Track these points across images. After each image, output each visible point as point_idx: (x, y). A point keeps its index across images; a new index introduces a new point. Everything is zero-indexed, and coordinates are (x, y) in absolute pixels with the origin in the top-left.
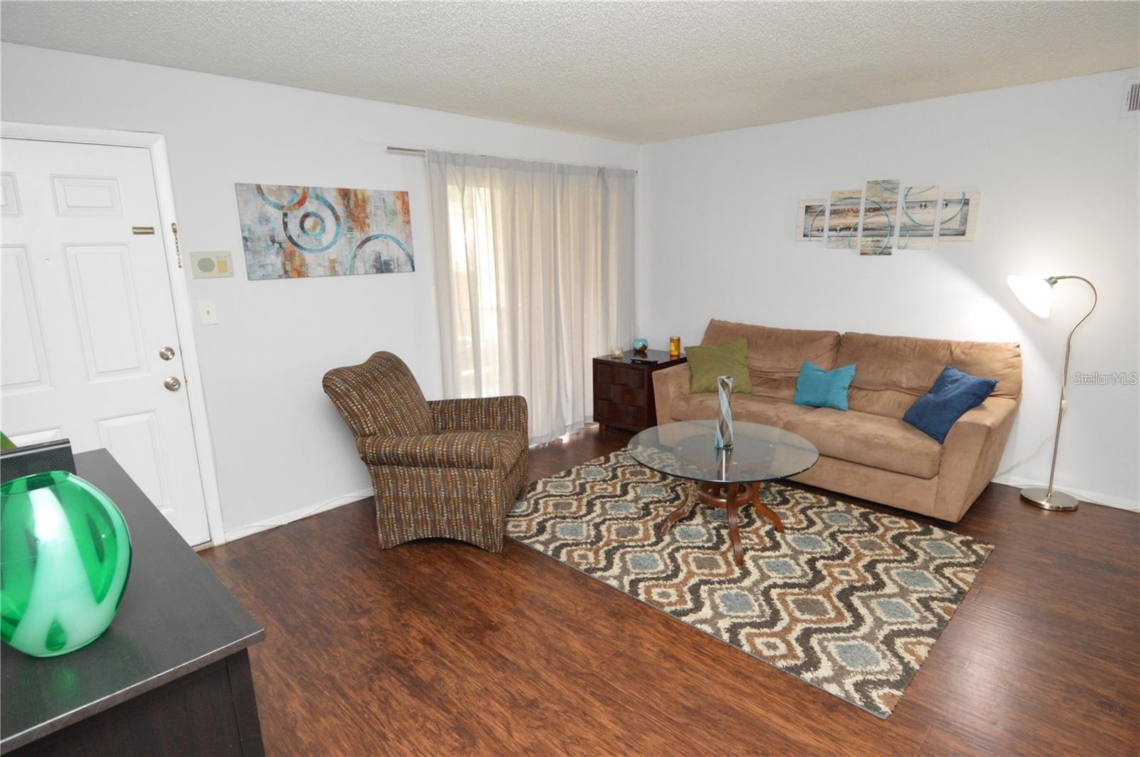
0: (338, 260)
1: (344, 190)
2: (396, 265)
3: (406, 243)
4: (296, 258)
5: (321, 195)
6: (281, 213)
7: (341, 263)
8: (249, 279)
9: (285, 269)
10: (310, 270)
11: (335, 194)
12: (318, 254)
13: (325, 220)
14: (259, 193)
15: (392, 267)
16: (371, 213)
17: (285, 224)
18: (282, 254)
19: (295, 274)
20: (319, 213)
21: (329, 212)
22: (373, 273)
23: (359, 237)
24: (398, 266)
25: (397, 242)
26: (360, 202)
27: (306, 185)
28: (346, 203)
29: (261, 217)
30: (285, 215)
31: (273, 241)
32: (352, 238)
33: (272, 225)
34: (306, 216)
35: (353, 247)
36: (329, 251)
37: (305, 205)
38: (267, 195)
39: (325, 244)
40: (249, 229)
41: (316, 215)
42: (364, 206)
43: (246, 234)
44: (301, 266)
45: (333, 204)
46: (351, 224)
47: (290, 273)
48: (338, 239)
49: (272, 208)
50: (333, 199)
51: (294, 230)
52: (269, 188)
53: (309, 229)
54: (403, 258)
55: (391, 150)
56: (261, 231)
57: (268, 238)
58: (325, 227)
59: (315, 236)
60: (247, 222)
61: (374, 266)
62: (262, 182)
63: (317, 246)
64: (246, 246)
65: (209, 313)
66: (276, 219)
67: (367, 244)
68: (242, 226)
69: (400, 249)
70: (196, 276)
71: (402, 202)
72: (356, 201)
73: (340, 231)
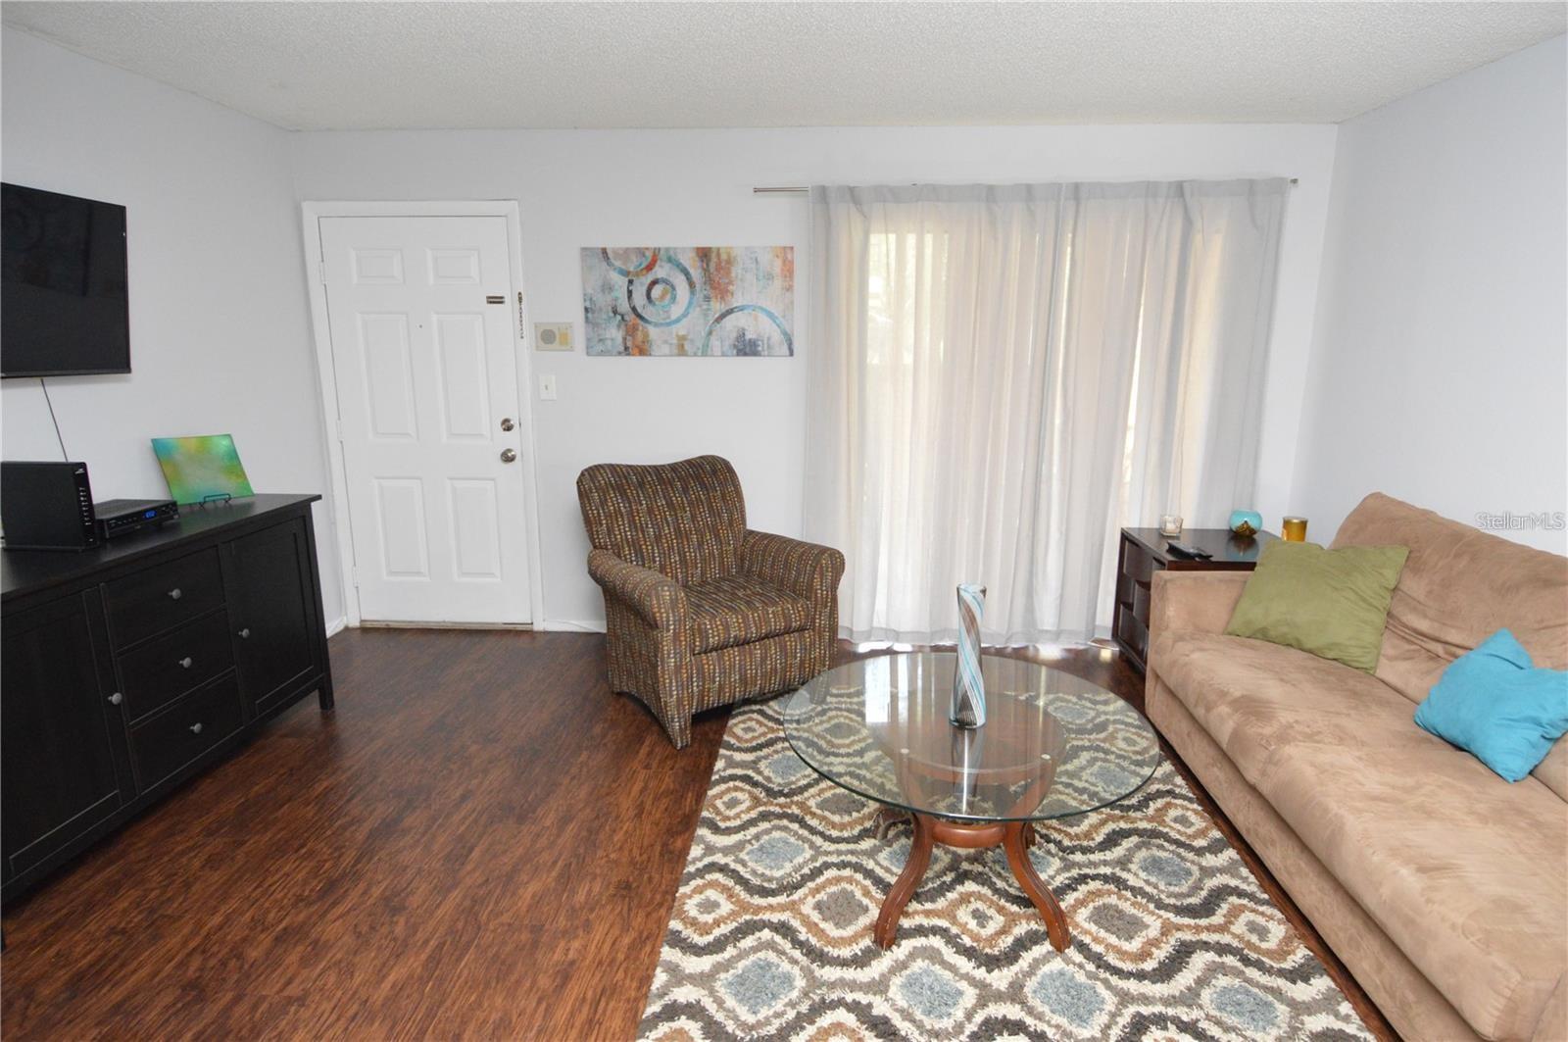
0: (690, 337)
1: (703, 249)
2: (766, 346)
3: (784, 317)
4: (639, 333)
5: (673, 256)
6: (627, 279)
7: (692, 341)
8: (588, 354)
9: (625, 344)
10: (654, 347)
11: (693, 254)
12: (665, 328)
13: (677, 289)
14: (604, 257)
15: (760, 349)
16: (737, 277)
17: (630, 293)
18: (623, 326)
19: (636, 351)
20: (671, 279)
21: (683, 277)
22: (733, 356)
23: (718, 308)
24: (769, 347)
25: (771, 315)
26: (723, 264)
27: (656, 246)
28: (705, 265)
29: (603, 286)
30: (631, 282)
31: (615, 312)
32: (708, 309)
33: (615, 294)
34: (654, 283)
35: (709, 321)
36: (679, 325)
37: (654, 271)
38: (612, 261)
39: (674, 317)
40: (591, 299)
41: (666, 282)
42: (729, 269)
43: (588, 305)
44: (644, 342)
45: (688, 267)
46: (711, 293)
47: (630, 350)
48: (691, 310)
49: (617, 275)
50: (689, 261)
51: (639, 299)
52: (615, 252)
53: (657, 299)
54: (777, 337)
55: (758, 193)
56: (603, 301)
57: (610, 308)
58: (675, 298)
59: (663, 307)
60: (590, 291)
61: (735, 346)
62: (610, 244)
63: (664, 319)
64: (587, 318)
65: (546, 388)
66: (621, 287)
67: (728, 318)
68: (585, 295)
69: (774, 325)
70: (538, 348)
71: (784, 261)
72: (719, 263)
73: (695, 300)
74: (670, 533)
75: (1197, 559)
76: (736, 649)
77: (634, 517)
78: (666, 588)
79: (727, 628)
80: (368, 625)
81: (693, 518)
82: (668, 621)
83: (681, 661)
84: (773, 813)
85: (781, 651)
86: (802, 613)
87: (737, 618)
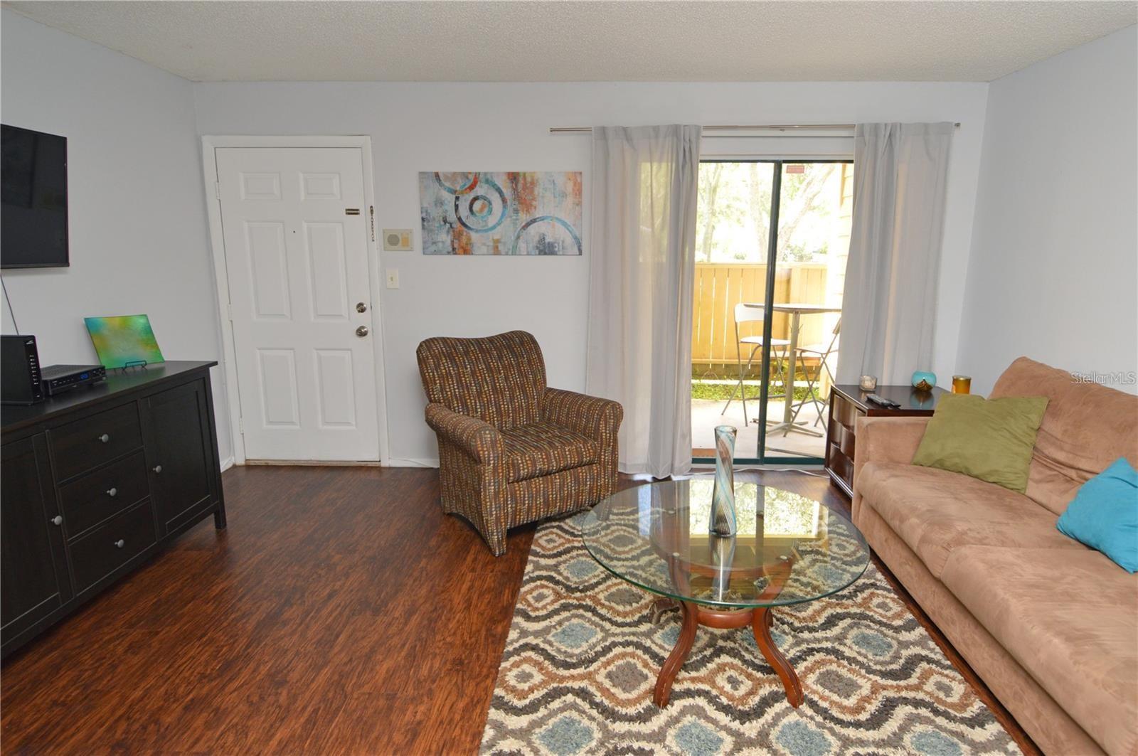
0: (503, 240)
1: (513, 173)
2: (561, 248)
3: (574, 225)
4: (464, 237)
5: (490, 179)
6: (454, 196)
8: (424, 253)
9: (453, 246)
10: (475, 248)
11: (505, 177)
12: (484, 234)
13: (493, 203)
14: (437, 179)
15: (556, 249)
16: (539, 194)
17: (457, 206)
18: (451, 233)
19: (461, 251)
20: (487, 196)
21: (497, 195)
22: (536, 255)
23: (524, 218)
24: (563, 248)
25: (564, 224)
26: (528, 185)
27: (477, 171)
28: (514, 186)
29: (436, 201)
30: (457, 198)
31: (445, 221)
32: (517, 219)
33: (445, 207)
34: (476, 199)
35: (517, 228)
36: (493, 231)
37: (475, 190)
38: (443, 181)
39: (490, 225)
40: (427, 211)
41: (485, 198)
42: (532, 188)
43: (424, 215)
44: (467, 244)
45: (501, 187)
46: (519, 207)
47: (457, 250)
48: (503, 220)
49: (447, 193)
50: (502, 183)
51: (464, 212)
52: (445, 175)
53: (477, 212)
54: (569, 240)
55: (553, 132)
56: (436, 213)
57: (441, 218)
58: (491, 210)
59: (482, 217)
60: (425, 205)
61: (537, 248)
62: (441, 170)
63: (483, 227)
64: (423, 225)
65: (392, 279)
66: (449, 202)
67: (532, 226)
68: (422, 208)
69: (567, 231)
70: (385, 249)
71: (574, 183)
72: (525, 184)
73: (507, 212)
74: (489, 390)
75: (889, 408)
76: (541, 479)
77: (460, 377)
78: (487, 432)
79: (534, 462)
80: (252, 463)
81: (507, 378)
82: (489, 457)
83: (499, 488)
84: (572, 605)
85: (575, 480)
86: (591, 451)
87: (541, 454)
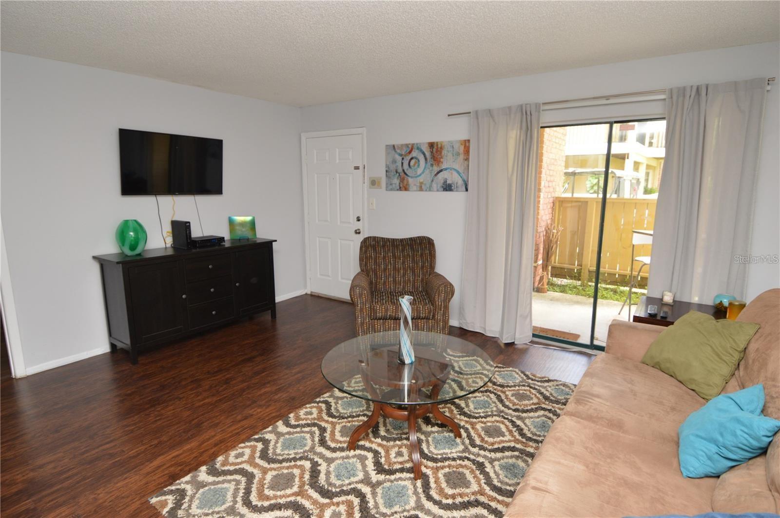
0: (424, 183)
1: (431, 143)
2: (455, 187)
3: (463, 173)
4: (405, 181)
5: (419, 147)
6: (402, 157)
7: (425, 184)
8: (386, 190)
9: (400, 186)
10: (411, 187)
11: (427, 145)
12: (415, 179)
13: (420, 161)
14: (394, 149)
15: (453, 188)
16: (444, 155)
17: (402, 163)
18: (399, 179)
19: (404, 189)
20: (418, 157)
21: (423, 156)
22: (441, 191)
23: (436, 169)
24: (457, 187)
25: (458, 172)
26: (439, 149)
27: (413, 143)
28: (431, 150)
29: (393, 161)
30: (403, 159)
31: (397, 172)
33: (397, 164)
34: (412, 159)
35: (432, 175)
36: (420, 177)
37: (412, 153)
38: (396, 150)
39: (418, 174)
40: (388, 167)
41: (416, 158)
42: (441, 151)
43: (387, 169)
44: (406, 185)
45: (424, 151)
46: (433, 162)
47: (402, 188)
48: (425, 170)
49: (398, 156)
50: (426, 149)
51: (406, 166)
52: (397, 146)
53: (412, 166)
54: (460, 182)
55: (450, 116)
56: (393, 167)
57: (395, 170)
58: (420, 165)
59: (415, 169)
60: (388, 163)
61: (442, 187)
62: (396, 143)
63: (415, 175)
64: (386, 175)
65: (372, 204)
66: (399, 161)
67: (440, 174)
68: (386, 165)
69: (460, 177)
70: (370, 188)
71: (465, 147)
72: (437, 149)
73: (427, 166)
77: (377, 259)
78: (358, 288)
79: (387, 310)
80: (313, 294)
82: (358, 302)
83: (364, 321)
87: (393, 307)
